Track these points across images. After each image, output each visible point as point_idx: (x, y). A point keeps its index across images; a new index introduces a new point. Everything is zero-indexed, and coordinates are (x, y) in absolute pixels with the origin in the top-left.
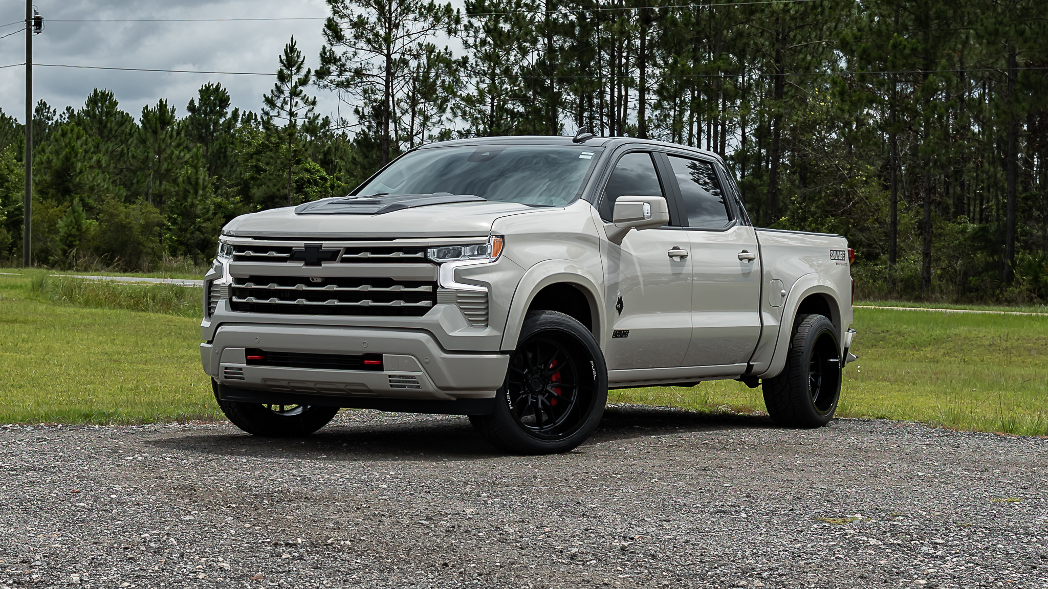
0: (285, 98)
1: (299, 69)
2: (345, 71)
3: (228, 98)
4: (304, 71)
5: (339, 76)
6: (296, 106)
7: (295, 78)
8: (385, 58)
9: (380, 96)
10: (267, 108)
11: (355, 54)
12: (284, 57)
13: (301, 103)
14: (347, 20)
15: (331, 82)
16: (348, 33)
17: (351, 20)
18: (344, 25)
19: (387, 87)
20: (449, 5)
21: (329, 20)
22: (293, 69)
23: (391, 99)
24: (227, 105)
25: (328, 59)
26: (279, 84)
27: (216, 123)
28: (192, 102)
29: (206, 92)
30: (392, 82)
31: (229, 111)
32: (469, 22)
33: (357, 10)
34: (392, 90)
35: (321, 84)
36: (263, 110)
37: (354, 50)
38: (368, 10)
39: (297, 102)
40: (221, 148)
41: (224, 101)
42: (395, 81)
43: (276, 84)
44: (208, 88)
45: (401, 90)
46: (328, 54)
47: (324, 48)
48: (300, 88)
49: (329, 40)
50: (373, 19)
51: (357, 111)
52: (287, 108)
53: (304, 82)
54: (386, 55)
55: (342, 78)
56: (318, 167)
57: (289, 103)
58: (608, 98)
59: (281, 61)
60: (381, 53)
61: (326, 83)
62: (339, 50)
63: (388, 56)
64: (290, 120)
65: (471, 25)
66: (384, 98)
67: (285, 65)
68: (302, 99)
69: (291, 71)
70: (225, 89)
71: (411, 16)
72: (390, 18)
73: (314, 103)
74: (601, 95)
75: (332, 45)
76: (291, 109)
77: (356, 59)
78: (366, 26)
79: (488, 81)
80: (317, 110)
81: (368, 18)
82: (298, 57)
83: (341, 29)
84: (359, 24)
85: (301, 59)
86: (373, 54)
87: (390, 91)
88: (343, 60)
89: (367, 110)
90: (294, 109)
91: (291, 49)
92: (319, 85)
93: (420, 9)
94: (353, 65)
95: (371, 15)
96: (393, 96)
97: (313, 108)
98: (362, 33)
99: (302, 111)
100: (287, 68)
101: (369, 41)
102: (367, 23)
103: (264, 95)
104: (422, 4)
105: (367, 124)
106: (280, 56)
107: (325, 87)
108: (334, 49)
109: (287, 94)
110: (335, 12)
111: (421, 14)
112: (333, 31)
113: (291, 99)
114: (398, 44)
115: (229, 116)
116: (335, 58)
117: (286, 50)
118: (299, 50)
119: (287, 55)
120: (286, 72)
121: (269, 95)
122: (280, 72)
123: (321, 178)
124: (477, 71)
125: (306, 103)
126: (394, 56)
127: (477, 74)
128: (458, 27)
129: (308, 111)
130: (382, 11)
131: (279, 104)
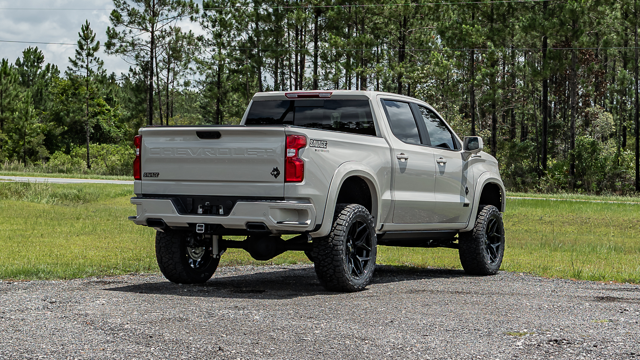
0: (83, 59)
1: (92, 41)
2: (124, 42)
3: (43, 57)
4: (95, 43)
5: (120, 46)
6: (91, 63)
7: (90, 47)
8: (150, 34)
9: (147, 58)
10: (71, 65)
11: (131, 32)
12: (82, 34)
13: (94, 63)
14: (126, 10)
16: (125, 18)
17: (128, 10)
18: (124, 14)
19: (152, 52)
21: (114, 11)
22: (88, 41)
23: (154, 59)
24: (42, 62)
25: (112, 35)
26: (80, 51)
27: (35, 74)
28: (18, 60)
29: (27, 53)
30: (155, 49)
31: (43, 66)
32: (204, 13)
34: (156, 54)
36: (68, 67)
37: (130, 28)
38: (139, 5)
39: (92, 61)
40: (38, 89)
41: (40, 59)
42: (157, 49)
43: (77, 51)
44: (29, 50)
45: (161, 55)
46: (112, 31)
47: (109, 28)
48: (93, 53)
49: (114, 23)
50: (142, 10)
52: (85, 65)
53: (96, 49)
56: (104, 103)
57: (86, 62)
58: (293, 61)
59: (80, 36)
60: (147, 30)
61: (112, 51)
62: (120, 29)
63: (152, 32)
64: (87, 73)
65: (206, 15)
66: (150, 59)
67: (83, 39)
68: (95, 59)
70: (41, 51)
71: (167, 8)
72: (154, 10)
73: (102, 63)
74: (289, 60)
75: (116, 26)
76: (87, 66)
77: (132, 35)
79: (217, 50)
80: (104, 67)
81: (138, 11)
82: (91, 34)
83: (122, 16)
84: (133, 13)
85: (93, 35)
86: (143, 31)
87: (154, 55)
88: (123, 35)
89: (138, 69)
90: (90, 66)
91: (86, 28)
92: (108, 52)
94: (129, 38)
95: (141, 8)
96: (156, 58)
97: (101, 66)
98: (135, 19)
99: (94, 67)
100: (85, 40)
101: (139, 24)
102: (138, 13)
105: (137, 76)
106: (79, 33)
107: (112, 53)
109: (85, 56)
110: (118, 6)
111: (172, 8)
112: (116, 18)
113: (87, 59)
114: (159, 26)
115: (44, 68)
116: (116, 34)
117: (82, 28)
118: (91, 29)
119: (84, 32)
120: (83, 42)
121: (74, 58)
122: (79, 43)
123: (107, 110)
124: (210, 43)
125: (97, 62)
126: (156, 33)
127: (210, 45)
128: (197, 16)
129: (99, 68)
130: (148, 5)
131: (80, 63)
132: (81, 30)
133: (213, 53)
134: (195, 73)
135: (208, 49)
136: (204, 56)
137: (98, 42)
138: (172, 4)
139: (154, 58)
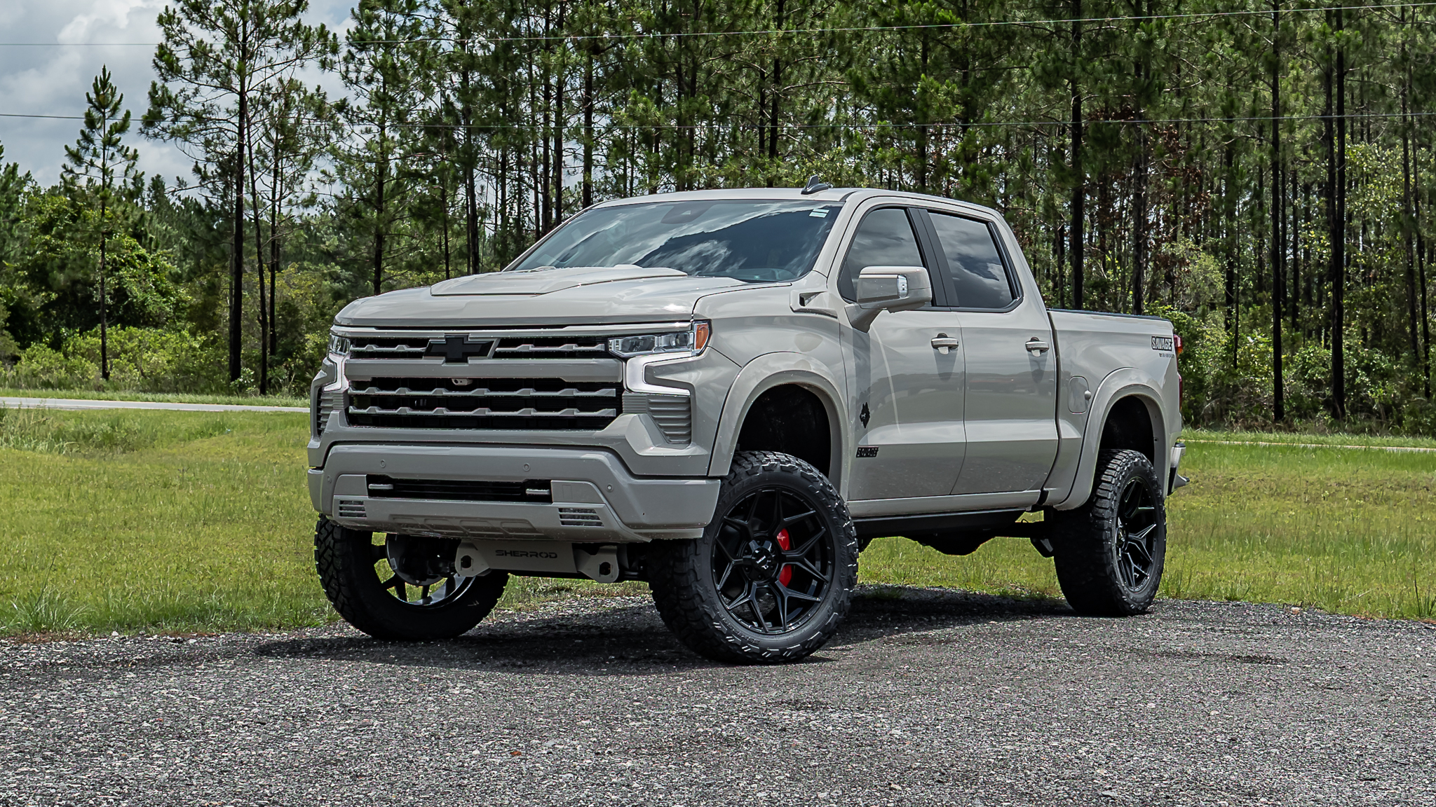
0: (95, 149)
1: (114, 110)
2: (184, 114)
4: (120, 115)
5: (174, 121)
6: (111, 159)
7: (109, 123)
8: (238, 97)
9: (231, 147)
10: (70, 164)
11: (196, 92)
12: (93, 96)
13: (118, 157)
14: (185, 47)
15: (164, 129)
16: (187, 64)
17: (191, 47)
18: (182, 53)
19: (241, 134)
20: (323, 27)
21: (161, 47)
22: (107, 110)
23: (246, 151)
25: (159, 100)
26: (87, 131)
30: (249, 127)
32: (350, 52)
33: (198, 33)
34: (249, 138)
35: (151, 132)
36: (64, 167)
37: (196, 86)
38: (214, 33)
39: (113, 154)
42: (253, 127)
43: (83, 132)
45: (257, 138)
46: (160, 93)
47: (154, 85)
48: (116, 136)
49: (162, 74)
50: (219, 46)
51: (197, 170)
52: (99, 162)
53: (122, 128)
54: (239, 94)
55: (179, 124)
56: (134, 242)
57: (102, 157)
58: (540, 153)
59: (90, 101)
60: (231, 90)
61: (156, 130)
62: (174, 86)
63: (242, 94)
64: (104, 179)
65: (353, 57)
66: (236, 149)
67: (95, 106)
68: (119, 151)
69: (104, 113)
71: (272, 42)
72: (244, 46)
73: (135, 157)
75: (166, 80)
76: (104, 165)
77: (198, 99)
78: (210, 55)
79: (375, 128)
81: (211, 45)
82: (113, 94)
83: (178, 59)
84: (200, 53)
85: (117, 98)
86: (221, 91)
87: (246, 140)
88: (180, 100)
89: (212, 168)
90: (109, 163)
91: (103, 83)
92: (147, 134)
93: (283, 33)
94: (195, 106)
95: (216, 40)
96: (250, 148)
97: (134, 164)
98: (205, 65)
99: (118, 167)
100: (98, 109)
101: (214, 75)
102: (211, 51)
103: (66, 147)
104: (285, 27)
105: (210, 186)
106: (88, 94)
107: (156, 136)
108: (167, 85)
109: (98, 143)
110: (169, 37)
111: (286, 40)
112: (166, 62)
113: (104, 149)
114: (256, 79)
116: (170, 98)
117: (95, 85)
118: (114, 86)
119: (97, 92)
120: (96, 115)
121: (74, 147)
122: (88, 115)
123: (139, 257)
124: (362, 116)
125: (125, 156)
126: (250, 94)
127: (363, 120)
128: (336, 58)
129: (128, 167)
130: (232, 35)
131: (87, 158)
132: (92, 89)
133: (368, 137)
134: (334, 181)
135: (357, 129)
136: (349, 143)
137: (128, 114)
138: (283, 32)
139: (246, 148)
